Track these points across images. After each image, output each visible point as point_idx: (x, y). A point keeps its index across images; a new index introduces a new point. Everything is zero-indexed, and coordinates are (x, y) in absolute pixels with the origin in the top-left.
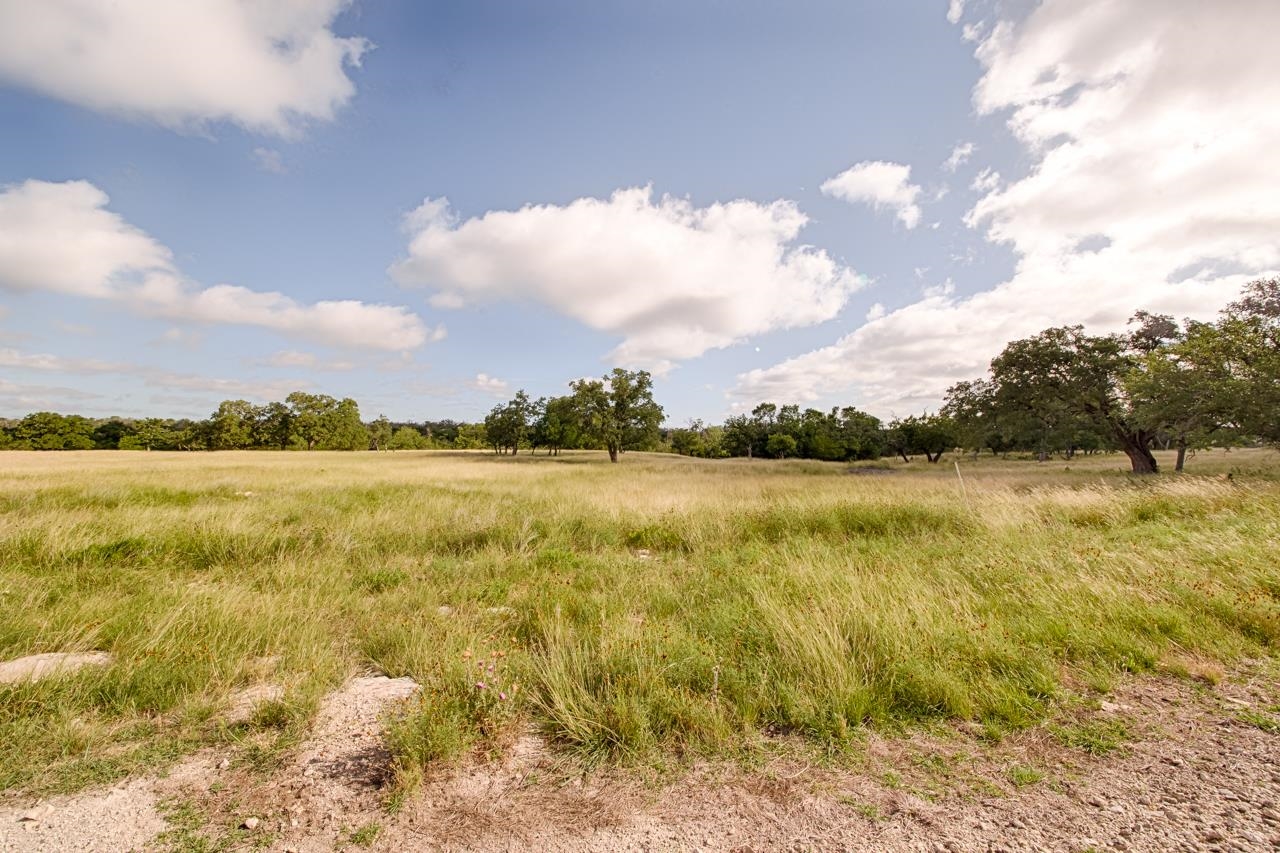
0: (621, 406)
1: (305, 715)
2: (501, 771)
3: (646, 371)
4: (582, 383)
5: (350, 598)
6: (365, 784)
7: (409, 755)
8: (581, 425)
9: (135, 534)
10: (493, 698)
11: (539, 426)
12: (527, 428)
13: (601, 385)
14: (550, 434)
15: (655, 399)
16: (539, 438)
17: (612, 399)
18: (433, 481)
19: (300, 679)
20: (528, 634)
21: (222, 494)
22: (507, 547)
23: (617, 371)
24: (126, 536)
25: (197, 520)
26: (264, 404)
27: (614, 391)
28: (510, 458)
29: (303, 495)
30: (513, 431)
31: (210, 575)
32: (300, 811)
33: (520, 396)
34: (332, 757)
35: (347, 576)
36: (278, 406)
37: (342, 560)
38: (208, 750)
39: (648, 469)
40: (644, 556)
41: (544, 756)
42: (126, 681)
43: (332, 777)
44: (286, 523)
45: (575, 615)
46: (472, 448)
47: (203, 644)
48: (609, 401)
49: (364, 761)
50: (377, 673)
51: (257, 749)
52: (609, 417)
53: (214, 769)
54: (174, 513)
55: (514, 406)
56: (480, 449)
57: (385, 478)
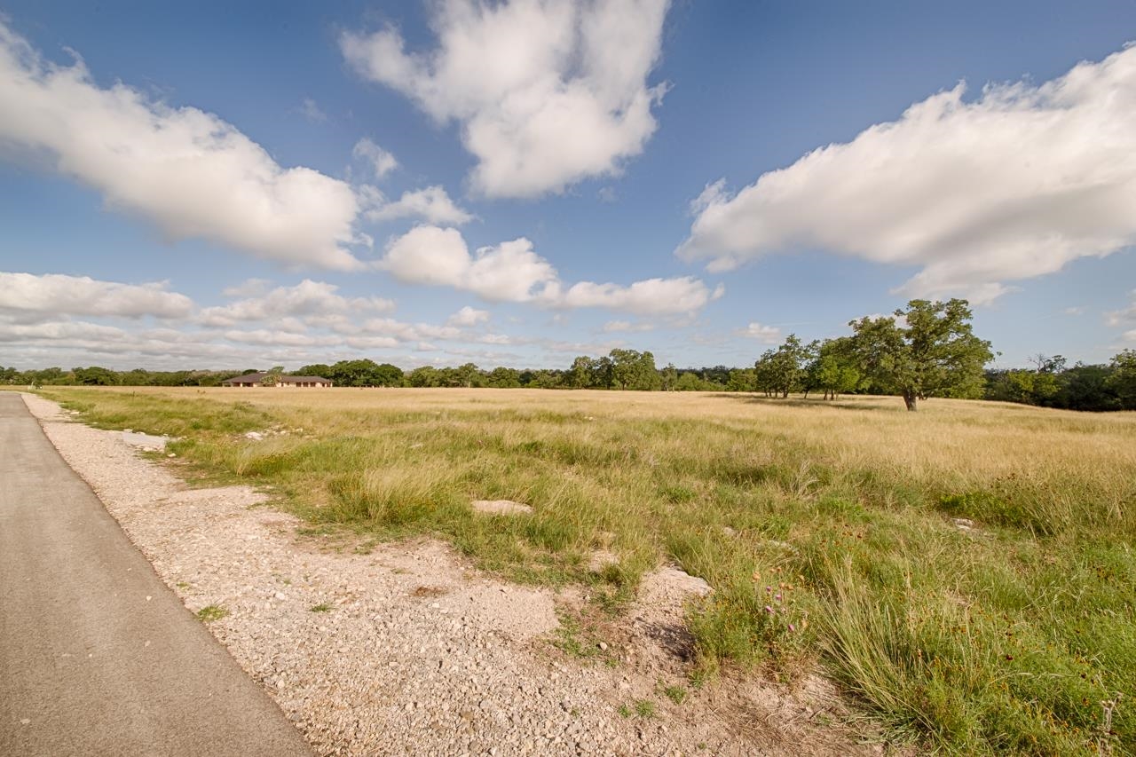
0: (921, 344)
1: (632, 582)
2: (790, 696)
3: (960, 299)
4: (865, 321)
5: (656, 502)
6: (674, 653)
7: (708, 644)
8: (865, 368)
9: (538, 439)
10: (782, 626)
11: (812, 370)
12: (799, 372)
13: (891, 322)
14: (825, 378)
15: (975, 333)
16: (812, 383)
17: (908, 336)
18: (710, 417)
19: (629, 554)
20: (813, 575)
21: (577, 418)
22: (784, 486)
23: (917, 304)
24: (536, 439)
25: (567, 433)
26: (597, 358)
27: (911, 328)
28: (781, 401)
29: (622, 422)
30: (783, 375)
31: (574, 469)
32: (632, 652)
33: (791, 340)
34: (650, 621)
35: (653, 486)
36: (605, 359)
37: (650, 473)
38: (579, 585)
39: (964, 421)
40: (964, 526)
41: (837, 703)
42: (539, 526)
43: (652, 636)
44: (615, 440)
45: (868, 572)
46: (743, 390)
47: (574, 513)
48: (904, 339)
49: (672, 634)
50: (679, 568)
51: (604, 595)
52: (903, 357)
53: (582, 598)
54: (556, 428)
55: (784, 350)
56: (751, 391)
57: (674, 414)
